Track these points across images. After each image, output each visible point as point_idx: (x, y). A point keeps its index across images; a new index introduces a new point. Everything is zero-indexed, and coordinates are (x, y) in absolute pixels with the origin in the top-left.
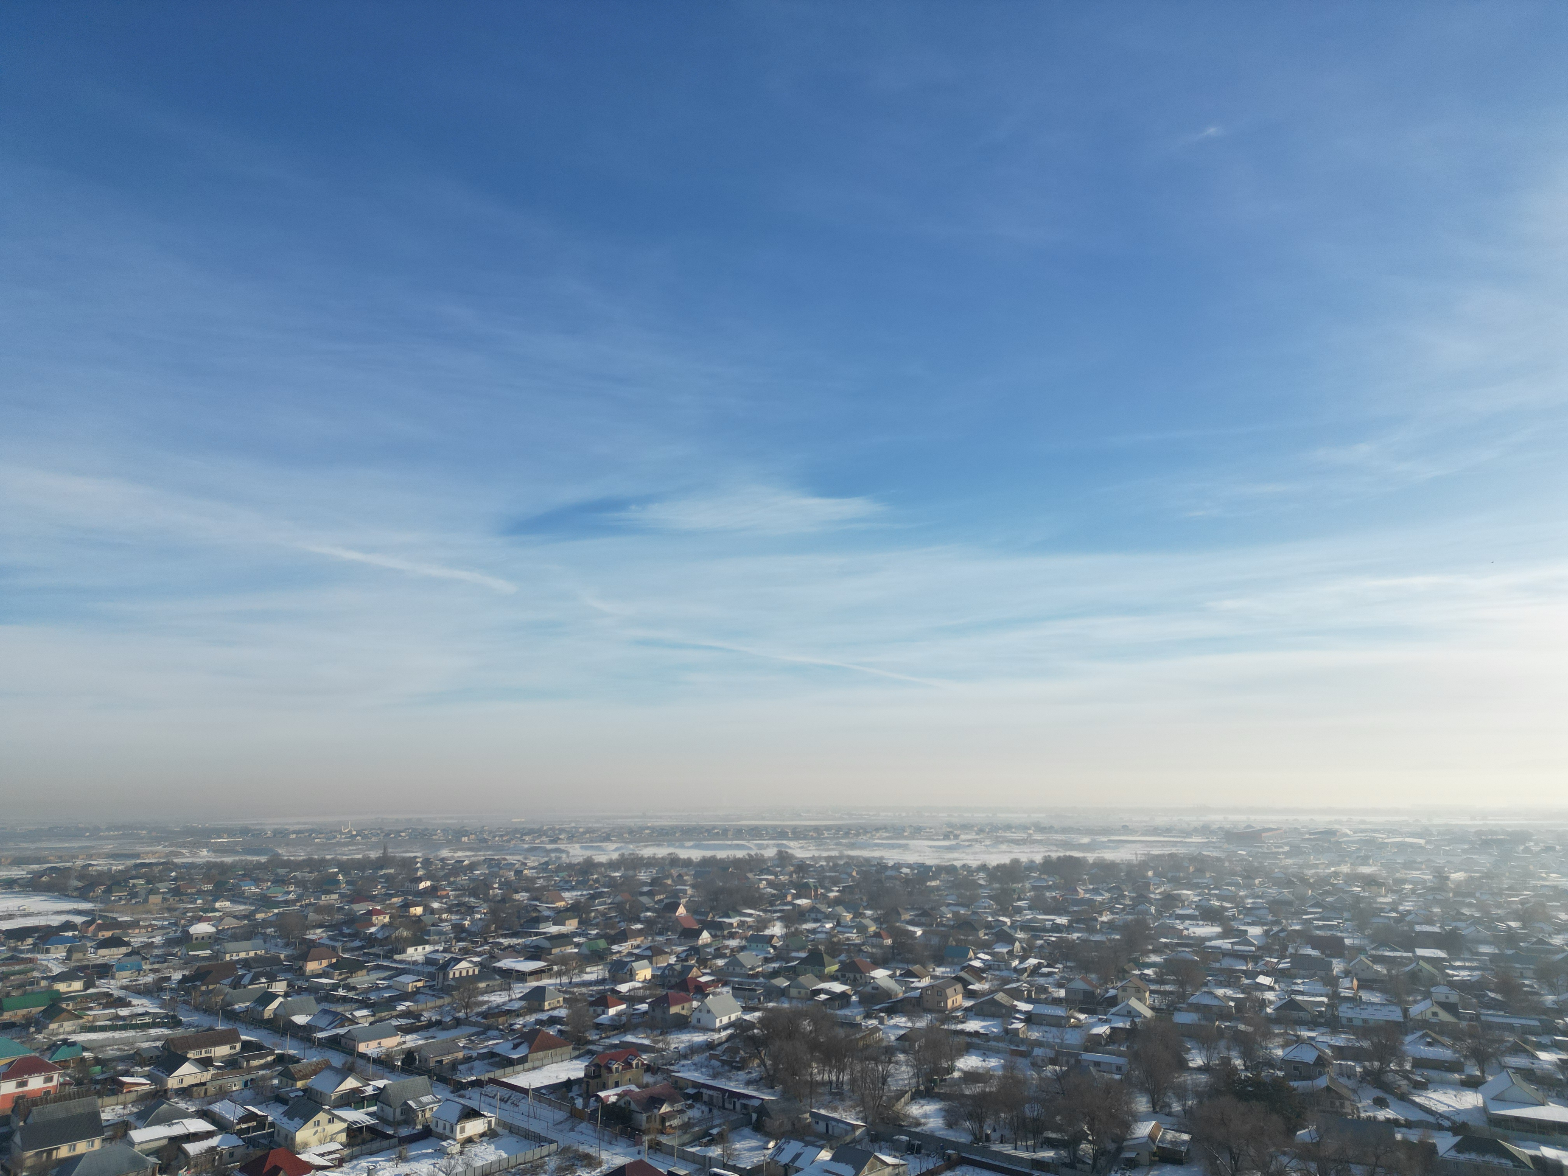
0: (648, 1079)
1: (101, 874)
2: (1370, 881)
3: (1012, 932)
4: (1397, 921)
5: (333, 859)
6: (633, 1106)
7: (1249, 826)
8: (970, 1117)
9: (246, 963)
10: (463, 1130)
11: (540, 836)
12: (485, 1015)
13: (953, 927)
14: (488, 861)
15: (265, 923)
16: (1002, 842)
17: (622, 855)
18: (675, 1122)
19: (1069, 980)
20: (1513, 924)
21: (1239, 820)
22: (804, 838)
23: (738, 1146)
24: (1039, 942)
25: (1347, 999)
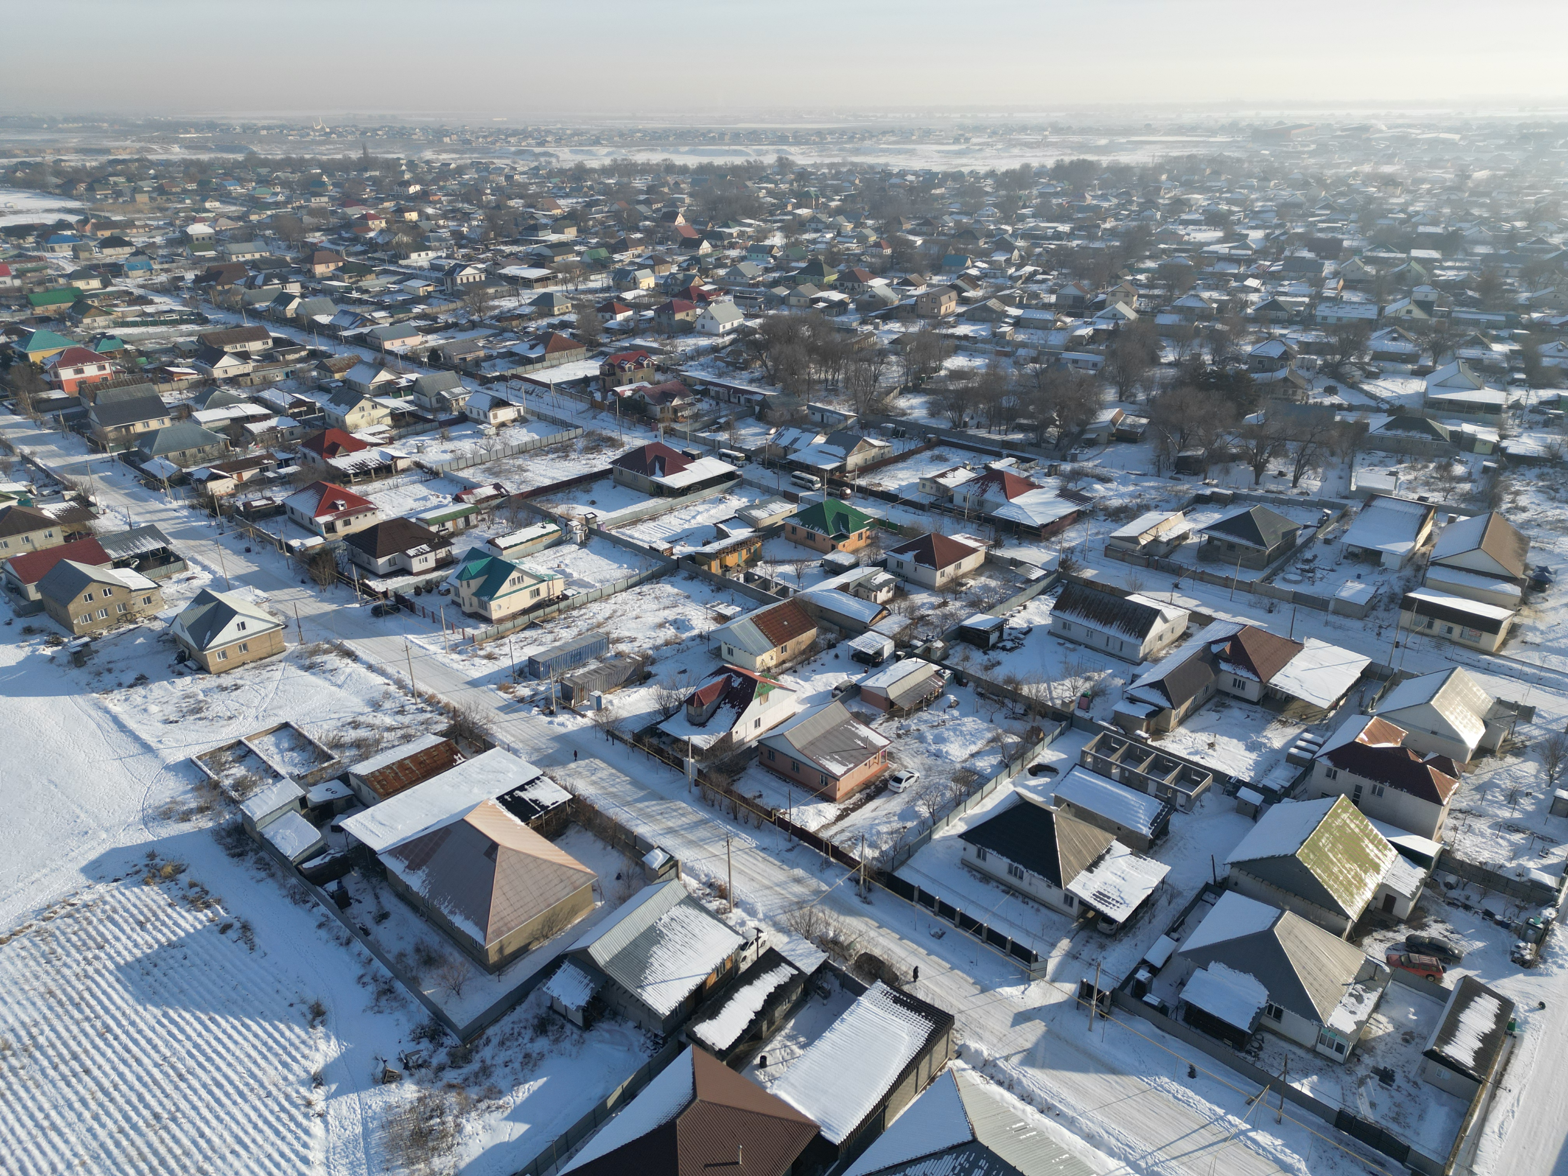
0: (659, 377)
1: (76, 170)
2: (1389, 181)
3: (1012, 240)
4: (1403, 222)
5: (312, 159)
6: (647, 399)
7: (1281, 123)
8: (951, 408)
9: (254, 265)
10: (495, 416)
11: (526, 138)
12: (499, 318)
13: (953, 236)
14: (476, 165)
15: (261, 225)
16: (1014, 146)
17: (615, 160)
18: (686, 413)
19: (1062, 286)
20: (1518, 224)
22: (806, 143)
23: (743, 432)
24: (1038, 250)
25: (1328, 299)
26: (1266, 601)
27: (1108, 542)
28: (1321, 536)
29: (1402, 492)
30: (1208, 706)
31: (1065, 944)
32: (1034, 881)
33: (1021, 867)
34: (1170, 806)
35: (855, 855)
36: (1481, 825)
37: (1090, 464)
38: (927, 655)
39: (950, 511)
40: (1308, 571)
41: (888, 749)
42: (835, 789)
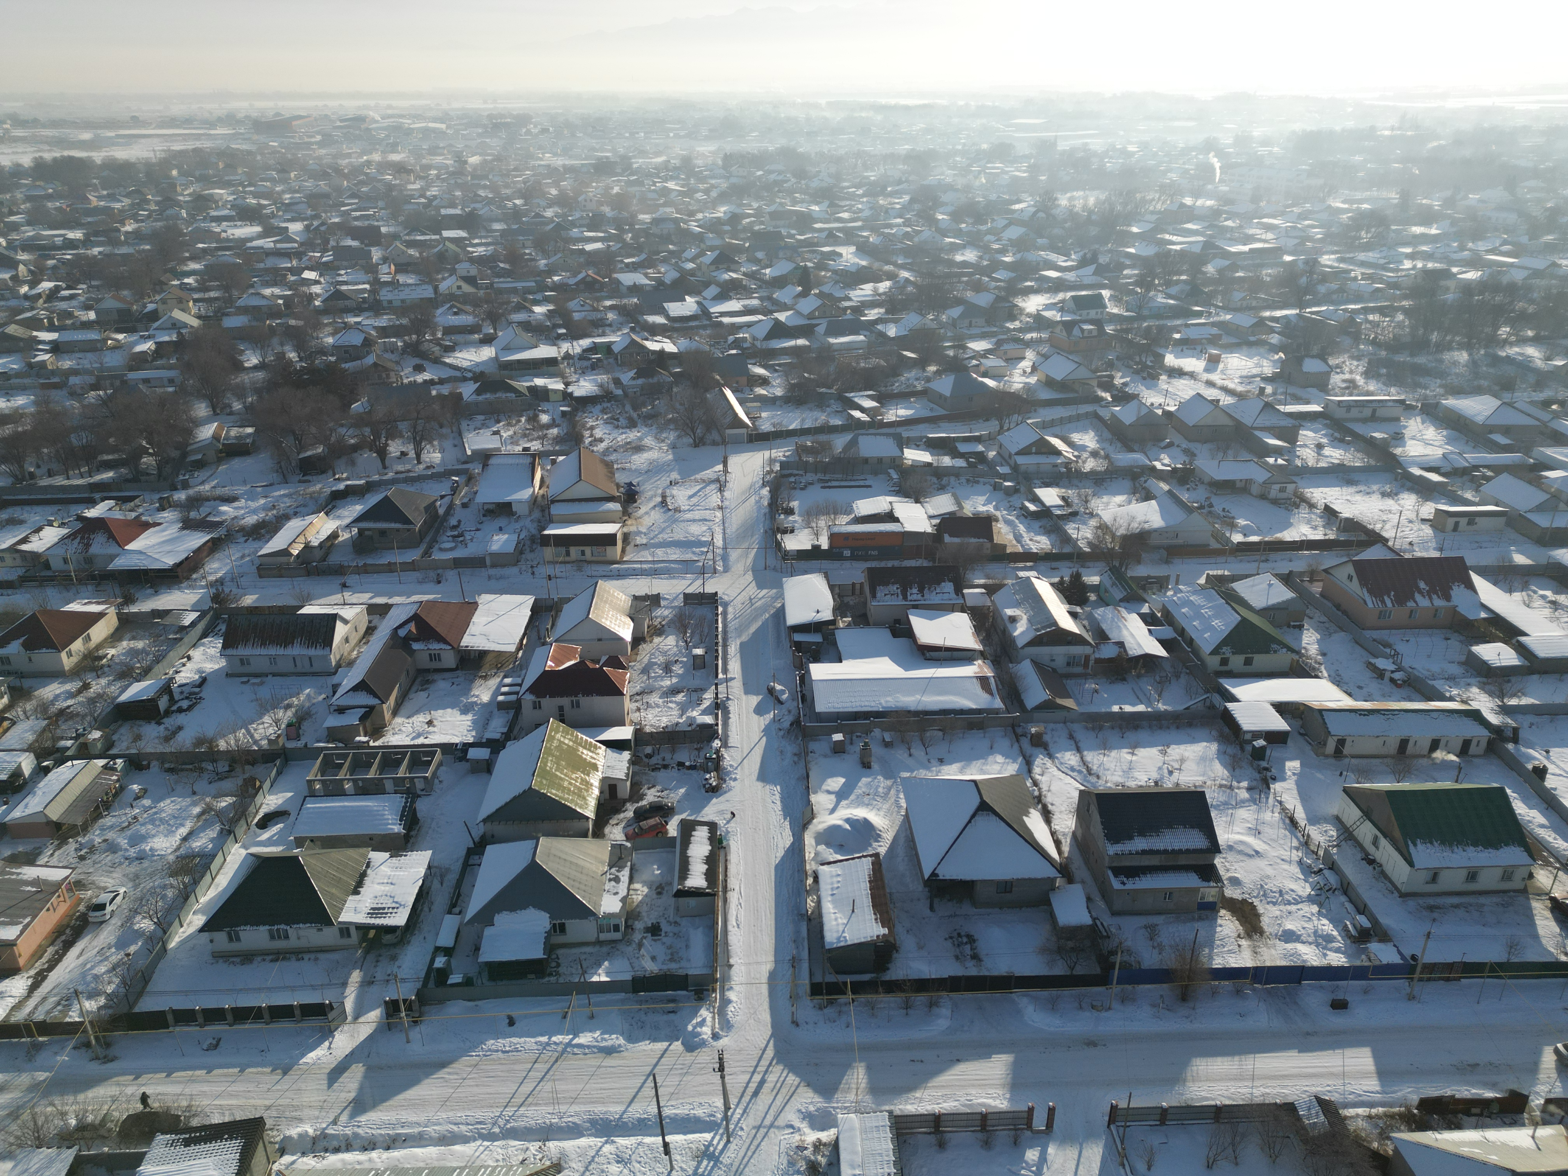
2: (400, 169)
3: (11, 254)
4: (426, 206)
7: (278, 114)
19: (98, 301)
20: (518, 202)
21: (266, 107)
24: (51, 262)
25: (386, 283)
26: (432, 574)
27: (257, 562)
28: (457, 502)
29: (509, 447)
30: (414, 688)
31: (356, 976)
32: (301, 933)
33: (283, 926)
34: (412, 795)
35: (74, 1017)
36: (654, 699)
37: (207, 487)
38: (85, 752)
39: (51, 579)
40: (458, 536)
41: (74, 877)
42: (14, 958)
